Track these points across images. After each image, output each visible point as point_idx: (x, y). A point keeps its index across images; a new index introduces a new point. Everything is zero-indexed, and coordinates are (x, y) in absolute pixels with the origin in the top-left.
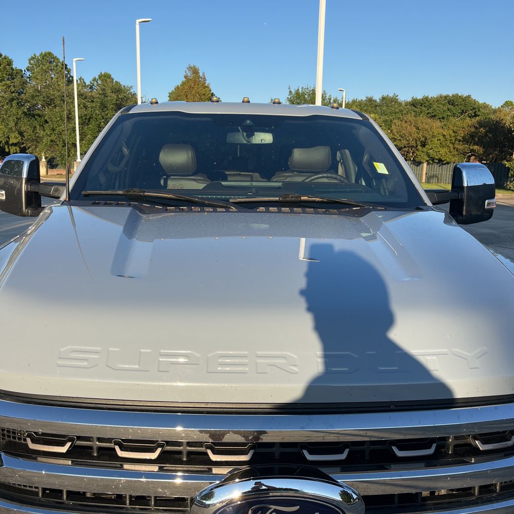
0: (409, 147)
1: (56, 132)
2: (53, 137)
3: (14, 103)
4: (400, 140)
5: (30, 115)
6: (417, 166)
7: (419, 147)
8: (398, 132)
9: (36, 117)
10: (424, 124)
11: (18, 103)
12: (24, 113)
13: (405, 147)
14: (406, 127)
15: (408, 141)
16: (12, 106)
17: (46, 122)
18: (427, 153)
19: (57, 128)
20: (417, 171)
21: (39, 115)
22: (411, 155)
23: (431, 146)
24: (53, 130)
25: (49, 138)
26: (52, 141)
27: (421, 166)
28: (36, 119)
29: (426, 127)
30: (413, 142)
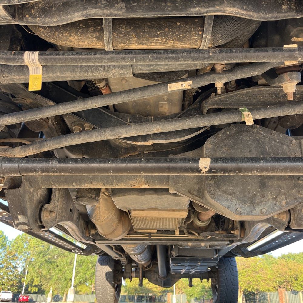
0: (287, 282)
1: (62, 272)
2: (59, 275)
3: (41, 255)
4: (280, 277)
5: (49, 262)
6: (296, 294)
7: (294, 281)
8: (277, 272)
9: (52, 263)
10: (293, 266)
11: (43, 255)
12: (45, 260)
13: (284, 282)
14: (282, 269)
15: (285, 277)
16: (39, 256)
17: (58, 266)
18: (300, 284)
19: (63, 270)
20: (296, 298)
21: (54, 262)
22: (289, 287)
23: (301, 279)
24: (60, 270)
25: (57, 276)
26: (58, 277)
27: (298, 294)
28: (52, 265)
29: (295, 268)
30: (289, 278)
